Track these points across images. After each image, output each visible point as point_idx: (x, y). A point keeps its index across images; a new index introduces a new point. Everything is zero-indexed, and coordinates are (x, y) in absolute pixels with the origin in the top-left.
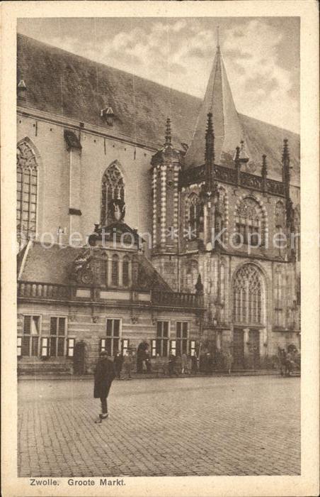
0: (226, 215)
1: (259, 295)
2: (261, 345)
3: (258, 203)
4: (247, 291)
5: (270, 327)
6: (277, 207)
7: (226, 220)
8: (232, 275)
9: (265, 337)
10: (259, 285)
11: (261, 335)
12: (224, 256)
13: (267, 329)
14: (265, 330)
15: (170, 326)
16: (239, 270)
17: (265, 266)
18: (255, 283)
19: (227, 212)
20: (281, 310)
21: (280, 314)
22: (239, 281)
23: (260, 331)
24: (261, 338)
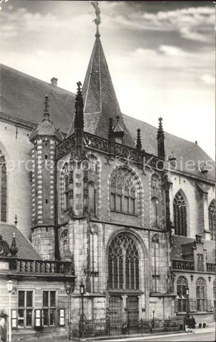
0: (98, 184)
1: (137, 263)
2: (140, 310)
3: (133, 174)
4: (124, 259)
5: (148, 293)
6: (152, 180)
7: (98, 188)
8: (106, 242)
9: (143, 303)
10: (137, 253)
11: (140, 300)
12: (97, 224)
13: (145, 295)
14: (143, 296)
15: (34, 295)
16: (116, 239)
17: (141, 235)
18: (132, 252)
19: (100, 181)
20: (158, 276)
21: (157, 281)
22: (116, 250)
23: (139, 297)
24: (140, 303)
